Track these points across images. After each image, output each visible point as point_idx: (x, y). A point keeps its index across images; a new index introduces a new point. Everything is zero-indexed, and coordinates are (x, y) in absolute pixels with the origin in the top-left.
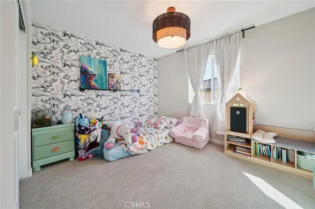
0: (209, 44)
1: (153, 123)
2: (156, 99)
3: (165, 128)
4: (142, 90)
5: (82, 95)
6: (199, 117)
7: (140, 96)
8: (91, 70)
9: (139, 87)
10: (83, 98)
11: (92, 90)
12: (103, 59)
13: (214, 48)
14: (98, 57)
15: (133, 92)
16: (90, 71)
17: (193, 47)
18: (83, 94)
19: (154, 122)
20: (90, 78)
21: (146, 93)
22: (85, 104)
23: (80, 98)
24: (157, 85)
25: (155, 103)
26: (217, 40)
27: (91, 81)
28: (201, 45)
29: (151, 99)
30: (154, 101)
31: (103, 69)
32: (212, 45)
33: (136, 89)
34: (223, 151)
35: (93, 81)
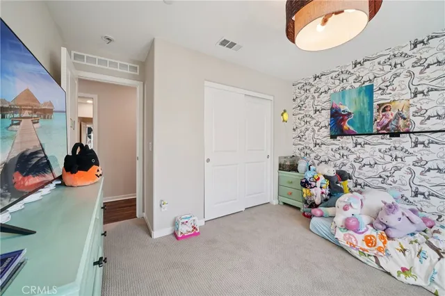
5: (334, 144)
8: (345, 108)
10: (334, 147)
11: (348, 137)
12: (367, 84)
14: (357, 85)
16: (342, 110)
18: (335, 142)
20: (343, 120)
22: (338, 156)
23: (331, 147)
27: (344, 124)
31: (366, 100)
35: (346, 123)
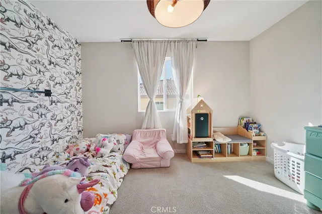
0: (166, 44)
1: (84, 150)
2: (80, 108)
3: (112, 151)
4: (56, 91)
6: (154, 128)
7: (52, 102)
9: (49, 86)
13: (173, 49)
15: (36, 94)
17: (147, 41)
19: (86, 147)
21: (62, 98)
24: (80, 86)
25: (79, 114)
26: (175, 42)
28: (157, 42)
29: (72, 109)
30: (76, 112)
32: (169, 45)
33: (42, 88)
34: (190, 160)
